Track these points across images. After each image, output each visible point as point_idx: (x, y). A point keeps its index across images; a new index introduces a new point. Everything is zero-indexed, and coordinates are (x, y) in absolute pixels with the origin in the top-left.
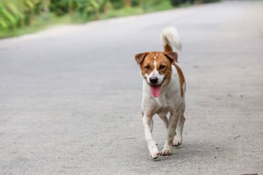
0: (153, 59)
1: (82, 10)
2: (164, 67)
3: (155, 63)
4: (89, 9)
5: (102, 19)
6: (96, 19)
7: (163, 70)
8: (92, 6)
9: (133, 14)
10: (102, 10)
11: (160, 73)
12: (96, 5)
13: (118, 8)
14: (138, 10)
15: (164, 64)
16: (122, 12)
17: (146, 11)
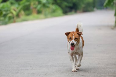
0: (72, 35)
1: (5, 16)
2: (77, 38)
3: (73, 37)
4: (10, 15)
5: (18, 22)
6: (15, 22)
7: (76, 40)
8: (12, 13)
9: (38, 18)
10: (18, 16)
11: (75, 41)
12: (15, 13)
13: (28, 15)
14: (41, 16)
15: (77, 37)
16: (31, 17)
17: (46, 17)
